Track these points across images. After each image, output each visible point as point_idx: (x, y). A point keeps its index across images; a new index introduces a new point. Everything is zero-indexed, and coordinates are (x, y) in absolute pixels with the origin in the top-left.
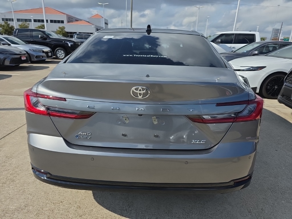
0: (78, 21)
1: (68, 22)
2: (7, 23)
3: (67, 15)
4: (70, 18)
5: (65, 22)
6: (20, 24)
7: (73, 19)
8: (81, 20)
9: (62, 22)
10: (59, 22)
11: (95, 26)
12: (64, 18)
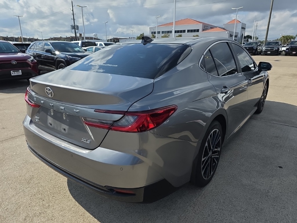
0: (213, 28)
1: (203, 30)
2: (154, 35)
3: (203, 23)
4: (206, 26)
5: (200, 30)
6: (163, 36)
7: (208, 27)
8: (216, 27)
9: (198, 31)
10: (194, 31)
11: (228, 32)
12: (200, 27)
